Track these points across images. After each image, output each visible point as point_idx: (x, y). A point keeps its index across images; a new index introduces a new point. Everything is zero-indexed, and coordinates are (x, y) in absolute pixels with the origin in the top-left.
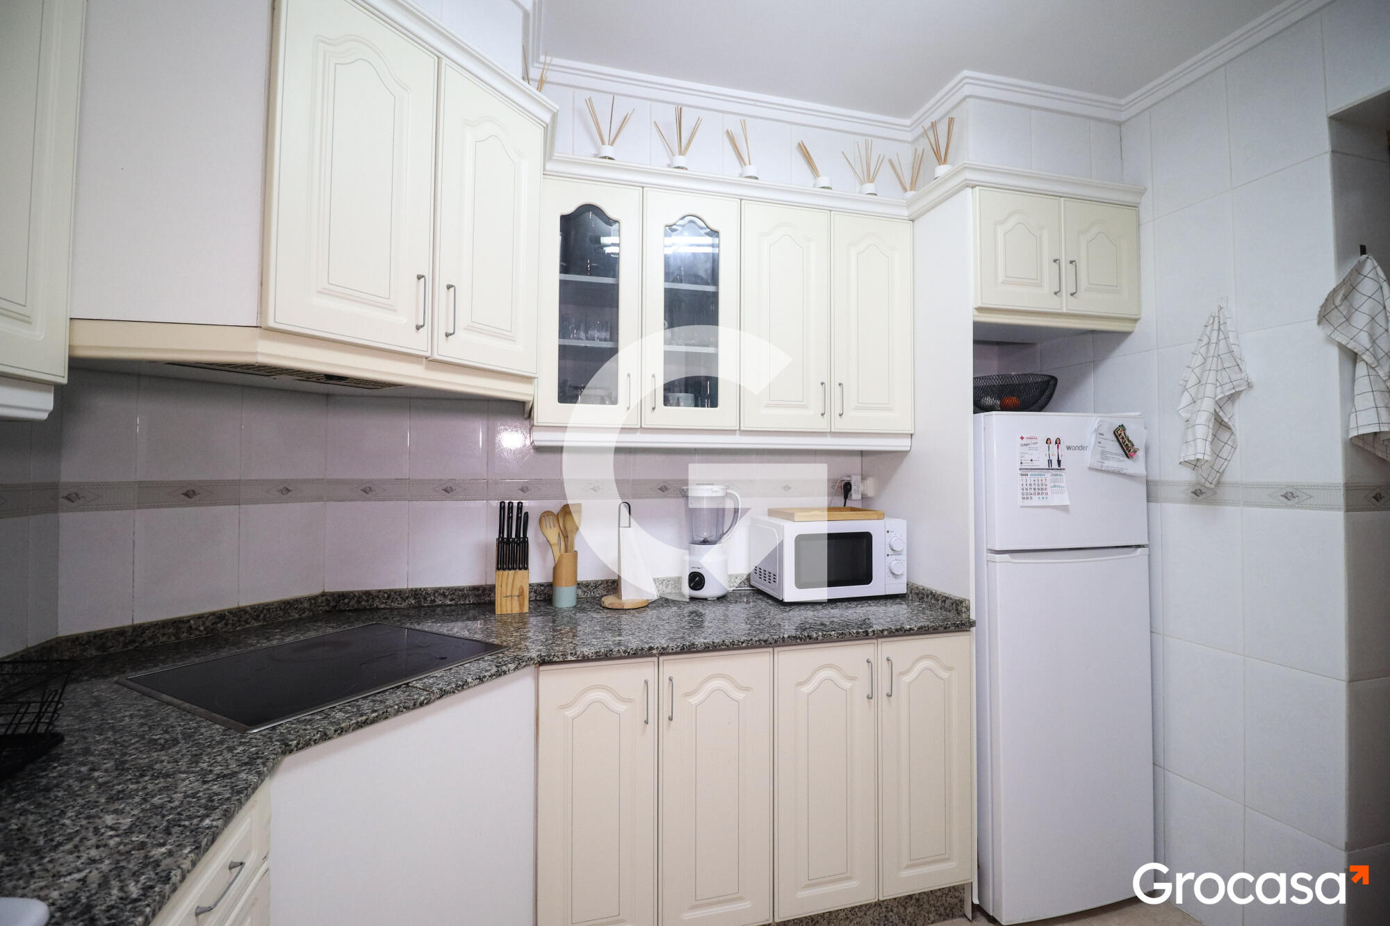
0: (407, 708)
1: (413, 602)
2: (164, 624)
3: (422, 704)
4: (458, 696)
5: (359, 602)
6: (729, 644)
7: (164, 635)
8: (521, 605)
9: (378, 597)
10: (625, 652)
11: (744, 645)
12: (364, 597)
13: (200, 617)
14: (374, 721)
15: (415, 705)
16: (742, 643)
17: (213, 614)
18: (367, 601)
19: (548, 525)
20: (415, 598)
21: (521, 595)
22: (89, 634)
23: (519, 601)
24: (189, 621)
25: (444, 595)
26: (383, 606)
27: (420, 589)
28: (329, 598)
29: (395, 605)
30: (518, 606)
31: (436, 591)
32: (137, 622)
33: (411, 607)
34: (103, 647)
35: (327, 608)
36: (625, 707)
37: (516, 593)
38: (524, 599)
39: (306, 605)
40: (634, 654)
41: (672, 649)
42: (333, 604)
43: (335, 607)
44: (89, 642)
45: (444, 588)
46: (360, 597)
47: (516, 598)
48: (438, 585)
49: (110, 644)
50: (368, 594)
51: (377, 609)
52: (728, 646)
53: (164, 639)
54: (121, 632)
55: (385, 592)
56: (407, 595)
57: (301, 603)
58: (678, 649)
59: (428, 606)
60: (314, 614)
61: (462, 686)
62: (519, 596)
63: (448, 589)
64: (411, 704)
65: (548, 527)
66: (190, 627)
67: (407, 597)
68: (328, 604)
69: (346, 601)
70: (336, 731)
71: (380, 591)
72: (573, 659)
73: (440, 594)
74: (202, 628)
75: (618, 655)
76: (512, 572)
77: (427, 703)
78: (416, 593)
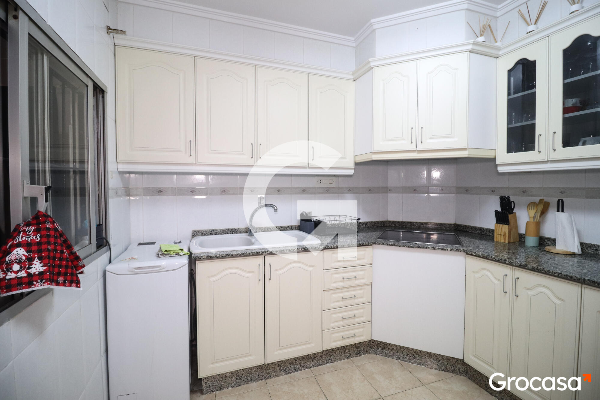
0: (407, 246)
1: (479, 232)
2: (408, 223)
3: (411, 247)
4: (424, 250)
5: (463, 228)
6: (547, 271)
7: (408, 225)
8: (505, 239)
9: (468, 228)
10: (494, 258)
11: (556, 274)
12: (465, 227)
13: (416, 223)
14: (396, 246)
15: (409, 246)
16: (555, 273)
17: (420, 222)
18: (466, 229)
19: (531, 208)
20: (480, 231)
21: (505, 235)
22: (392, 221)
23: (504, 237)
24: (414, 223)
25: (489, 231)
26: (470, 231)
27: (482, 228)
28: (456, 226)
29: (473, 232)
30: (503, 239)
31: (487, 229)
32: (403, 221)
33: (479, 234)
34: (395, 225)
35: (455, 229)
36: (498, 282)
37: (502, 234)
38: (506, 237)
39: (448, 226)
40: (498, 260)
41: (515, 264)
42: (456, 228)
43: (457, 229)
44: (392, 223)
45: (490, 229)
46: (464, 227)
47: (503, 236)
48: (489, 228)
49: (396, 224)
50: (466, 226)
51: (468, 232)
52: (546, 272)
53: (408, 226)
54: (399, 222)
55: (471, 226)
56: (477, 229)
57: (446, 225)
58: (518, 265)
59: (484, 235)
60: (450, 229)
61: (427, 248)
62: (504, 235)
63: (491, 229)
64: (408, 246)
65: (530, 209)
66: (414, 225)
67: (477, 230)
68: (455, 227)
69: (460, 227)
70: (386, 244)
71: (469, 226)
72: (474, 254)
73: (488, 231)
74: (417, 226)
75: (491, 259)
76: (502, 225)
77: (413, 248)
78: (480, 229)
